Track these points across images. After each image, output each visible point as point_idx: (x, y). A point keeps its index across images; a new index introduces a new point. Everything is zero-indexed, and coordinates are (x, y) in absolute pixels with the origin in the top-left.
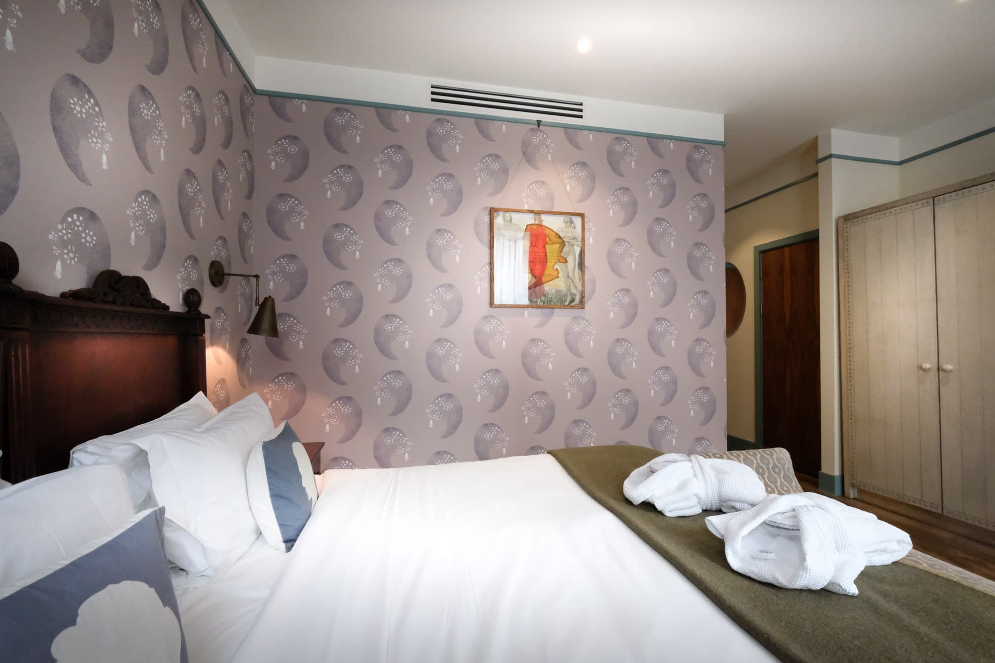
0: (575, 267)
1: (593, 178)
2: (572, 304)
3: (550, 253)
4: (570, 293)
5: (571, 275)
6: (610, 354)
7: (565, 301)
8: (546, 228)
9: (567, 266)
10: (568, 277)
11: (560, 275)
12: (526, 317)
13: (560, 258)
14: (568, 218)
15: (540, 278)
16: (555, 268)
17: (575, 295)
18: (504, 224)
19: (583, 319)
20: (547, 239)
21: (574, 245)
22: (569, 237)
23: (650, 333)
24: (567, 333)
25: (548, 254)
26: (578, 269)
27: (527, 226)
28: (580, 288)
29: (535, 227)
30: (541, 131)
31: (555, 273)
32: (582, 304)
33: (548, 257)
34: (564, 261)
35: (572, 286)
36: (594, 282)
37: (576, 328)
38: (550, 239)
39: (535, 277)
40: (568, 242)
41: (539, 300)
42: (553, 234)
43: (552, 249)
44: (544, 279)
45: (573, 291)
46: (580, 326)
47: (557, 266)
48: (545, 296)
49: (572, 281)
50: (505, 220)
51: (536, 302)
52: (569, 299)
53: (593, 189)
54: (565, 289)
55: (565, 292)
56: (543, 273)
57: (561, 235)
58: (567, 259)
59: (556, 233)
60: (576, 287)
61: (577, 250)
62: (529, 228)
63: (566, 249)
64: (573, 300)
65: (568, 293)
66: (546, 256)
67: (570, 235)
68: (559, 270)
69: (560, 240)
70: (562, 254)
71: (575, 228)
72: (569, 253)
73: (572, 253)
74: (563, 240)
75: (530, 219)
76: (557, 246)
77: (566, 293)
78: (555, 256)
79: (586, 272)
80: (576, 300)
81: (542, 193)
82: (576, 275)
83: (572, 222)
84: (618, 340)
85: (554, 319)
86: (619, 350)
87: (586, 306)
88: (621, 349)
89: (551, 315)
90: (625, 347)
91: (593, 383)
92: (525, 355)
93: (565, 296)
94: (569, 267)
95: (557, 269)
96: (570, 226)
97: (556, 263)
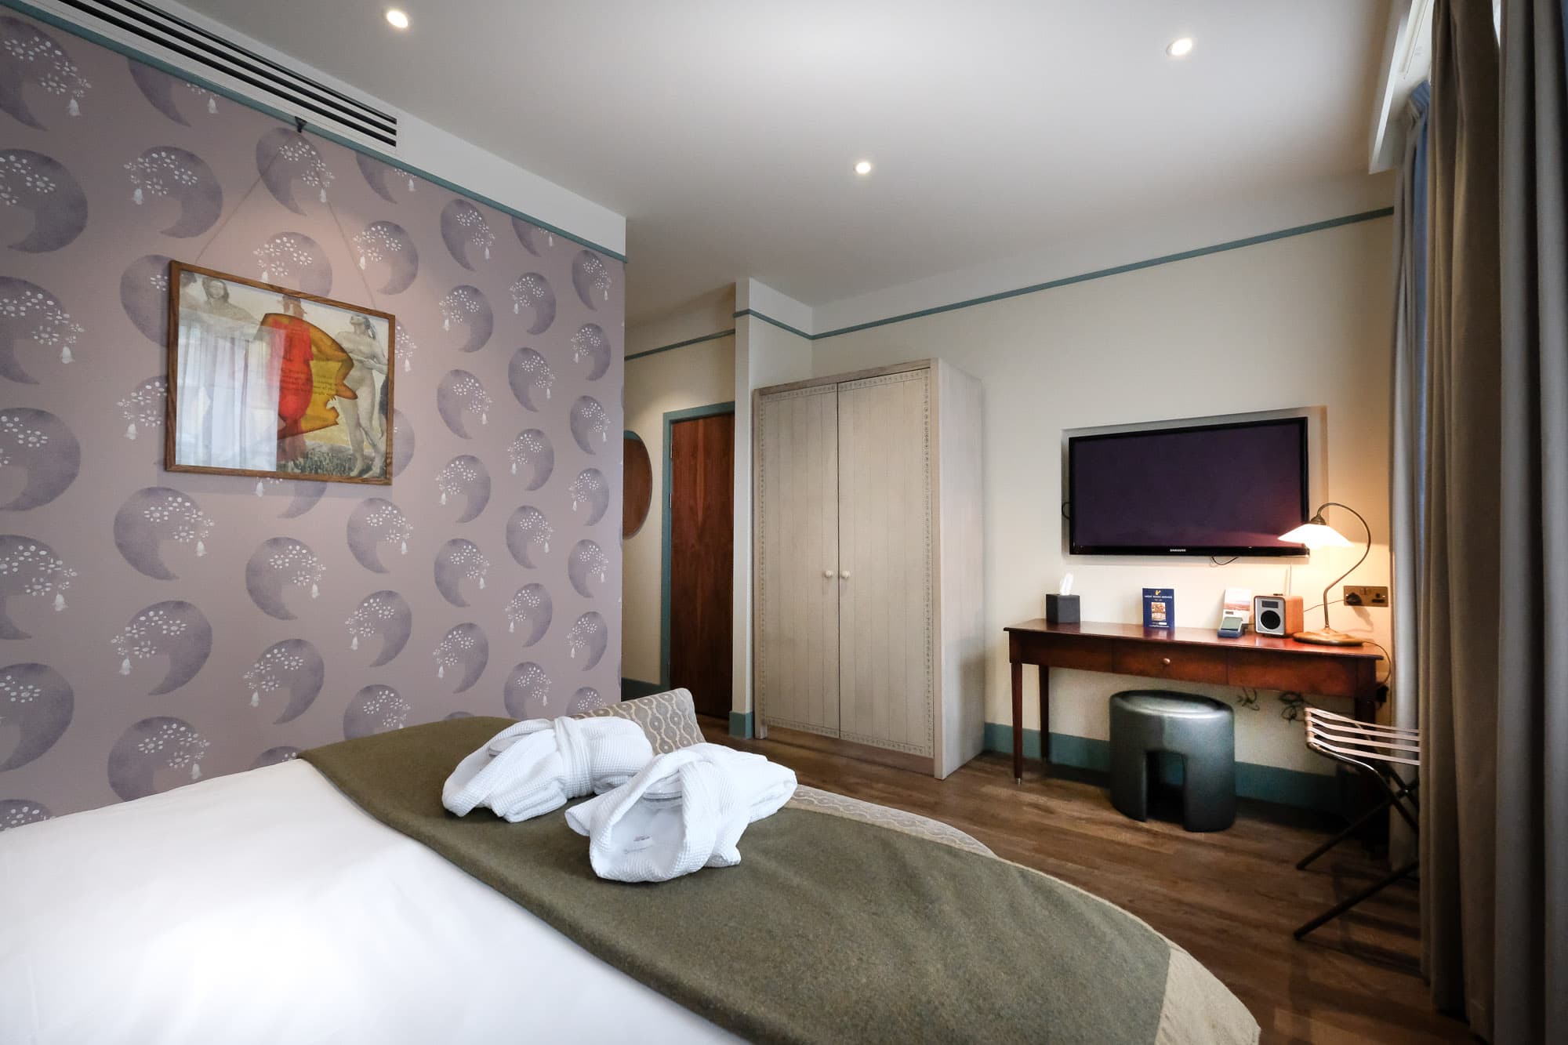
0: (372, 413)
1: (413, 258)
2: (365, 476)
3: (319, 376)
4: (363, 455)
5: (364, 422)
6: (440, 567)
7: (350, 469)
8: (312, 329)
9: (356, 406)
10: (359, 425)
11: (341, 419)
12: (260, 494)
13: (342, 388)
14: (360, 318)
15: (296, 422)
16: (329, 406)
17: (373, 459)
18: (208, 303)
19: (388, 504)
20: (314, 349)
21: (372, 369)
22: (362, 352)
23: (511, 531)
24: (353, 528)
25: (315, 378)
26: (379, 413)
27: (267, 315)
28: (382, 447)
29: (284, 321)
30: (305, 141)
31: (331, 416)
32: (385, 477)
33: (315, 384)
34: (350, 395)
35: (366, 444)
36: (410, 441)
37: (374, 520)
38: (320, 351)
39: (284, 421)
40: (361, 362)
41: (291, 464)
42: (329, 343)
43: (323, 370)
44: (305, 425)
45: (368, 450)
46: (380, 516)
47: (333, 403)
48: (305, 456)
49: (366, 434)
50: (209, 294)
52: (359, 466)
53: (413, 276)
54: (351, 447)
55: (351, 452)
56: (302, 412)
57: (345, 345)
58: (358, 393)
59: (334, 341)
60: (374, 446)
61: (379, 380)
62: (270, 320)
63: (354, 373)
64: (368, 469)
65: (358, 456)
66: (310, 380)
67: (364, 349)
68: (339, 410)
69: (342, 355)
70: (345, 382)
71: (374, 338)
72: (360, 381)
73: (368, 382)
74: (348, 356)
76: (334, 366)
77: (354, 455)
78: (331, 384)
79: (396, 420)
80: (374, 468)
81: (304, 258)
82: (376, 422)
83: (368, 326)
84: (454, 542)
85: (324, 501)
86: (457, 559)
87: (395, 480)
88: (460, 557)
89: (320, 493)
90: (467, 553)
91: (405, 618)
92: (256, 570)
93: (352, 460)
94: (360, 409)
95: (333, 408)
96: (364, 333)
97: (333, 397)
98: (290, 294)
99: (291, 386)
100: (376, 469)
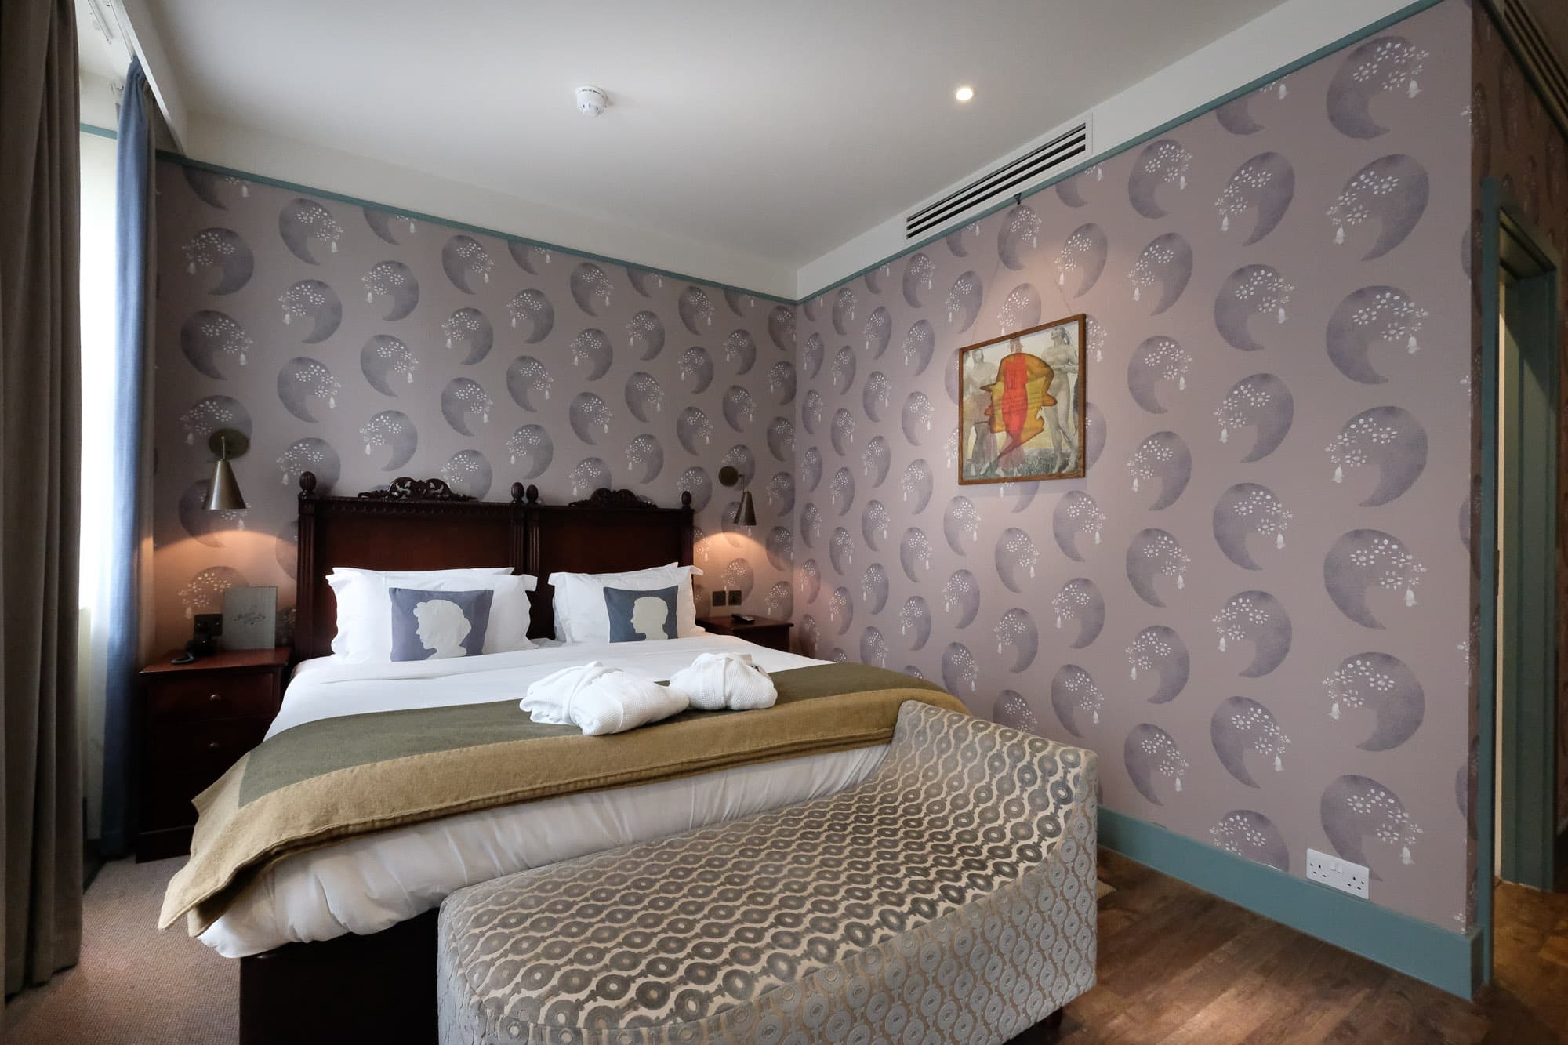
0: (1068, 409)
1: (1102, 245)
2: (1063, 472)
3: (1032, 394)
4: (1061, 453)
5: (1062, 423)
6: (1132, 559)
7: (1053, 467)
8: (1027, 357)
9: (1056, 411)
10: (1058, 427)
11: (1046, 426)
12: (1002, 496)
13: (1046, 399)
14: (1056, 331)
15: (1019, 436)
16: (1038, 417)
17: (1069, 456)
18: (976, 366)
19: (1083, 495)
20: (1028, 373)
21: (1067, 372)
22: (1059, 360)
24: (1058, 519)
25: (1029, 397)
26: (1073, 410)
27: (1002, 360)
28: (1076, 442)
29: (1012, 359)
30: (1023, 208)
31: (1038, 424)
32: (1081, 471)
33: (1029, 402)
34: (1051, 402)
35: (1063, 442)
36: (1102, 429)
37: (1073, 511)
38: (1032, 373)
39: (1011, 435)
40: (1059, 370)
41: (1016, 470)
42: (1037, 363)
43: (1034, 387)
44: (1023, 437)
45: (1066, 448)
46: (1077, 507)
47: (1041, 413)
48: (1024, 462)
49: (1064, 433)
50: (975, 361)
51: (1013, 472)
52: (1059, 463)
53: (1103, 264)
54: (1053, 448)
55: (1053, 452)
56: (1021, 428)
57: (1048, 360)
58: (1057, 399)
59: (1040, 360)
60: (1070, 443)
62: (1004, 362)
63: (1055, 381)
64: (1065, 465)
65: (1058, 454)
66: (1026, 399)
67: (1062, 357)
68: (1044, 418)
69: (1046, 369)
70: (1049, 392)
71: (1068, 343)
72: (1059, 388)
73: (1065, 386)
74: (1051, 368)
75: (1004, 350)
76: (1041, 381)
77: (1054, 454)
78: (1038, 397)
79: (1090, 413)
80: (1069, 463)
81: (1023, 303)
82: (1071, 421)
83: (1064, 334)
84: (1148, 532)
85: (1038, 497)
86: (1150, 551)
87: (1089, 472)
88: (1154, 549)
89: (1035, 491)
90: (1163, 545)
91: (1099, 608)
92: (999, 552)
93: (1053, 459)
94: (1059, 412)
95: (1041, 418)
96: (1061, 343)
97: (1040, 408)
98: (1014, 336)
99: (1016, 409)
100: (1071, 465)
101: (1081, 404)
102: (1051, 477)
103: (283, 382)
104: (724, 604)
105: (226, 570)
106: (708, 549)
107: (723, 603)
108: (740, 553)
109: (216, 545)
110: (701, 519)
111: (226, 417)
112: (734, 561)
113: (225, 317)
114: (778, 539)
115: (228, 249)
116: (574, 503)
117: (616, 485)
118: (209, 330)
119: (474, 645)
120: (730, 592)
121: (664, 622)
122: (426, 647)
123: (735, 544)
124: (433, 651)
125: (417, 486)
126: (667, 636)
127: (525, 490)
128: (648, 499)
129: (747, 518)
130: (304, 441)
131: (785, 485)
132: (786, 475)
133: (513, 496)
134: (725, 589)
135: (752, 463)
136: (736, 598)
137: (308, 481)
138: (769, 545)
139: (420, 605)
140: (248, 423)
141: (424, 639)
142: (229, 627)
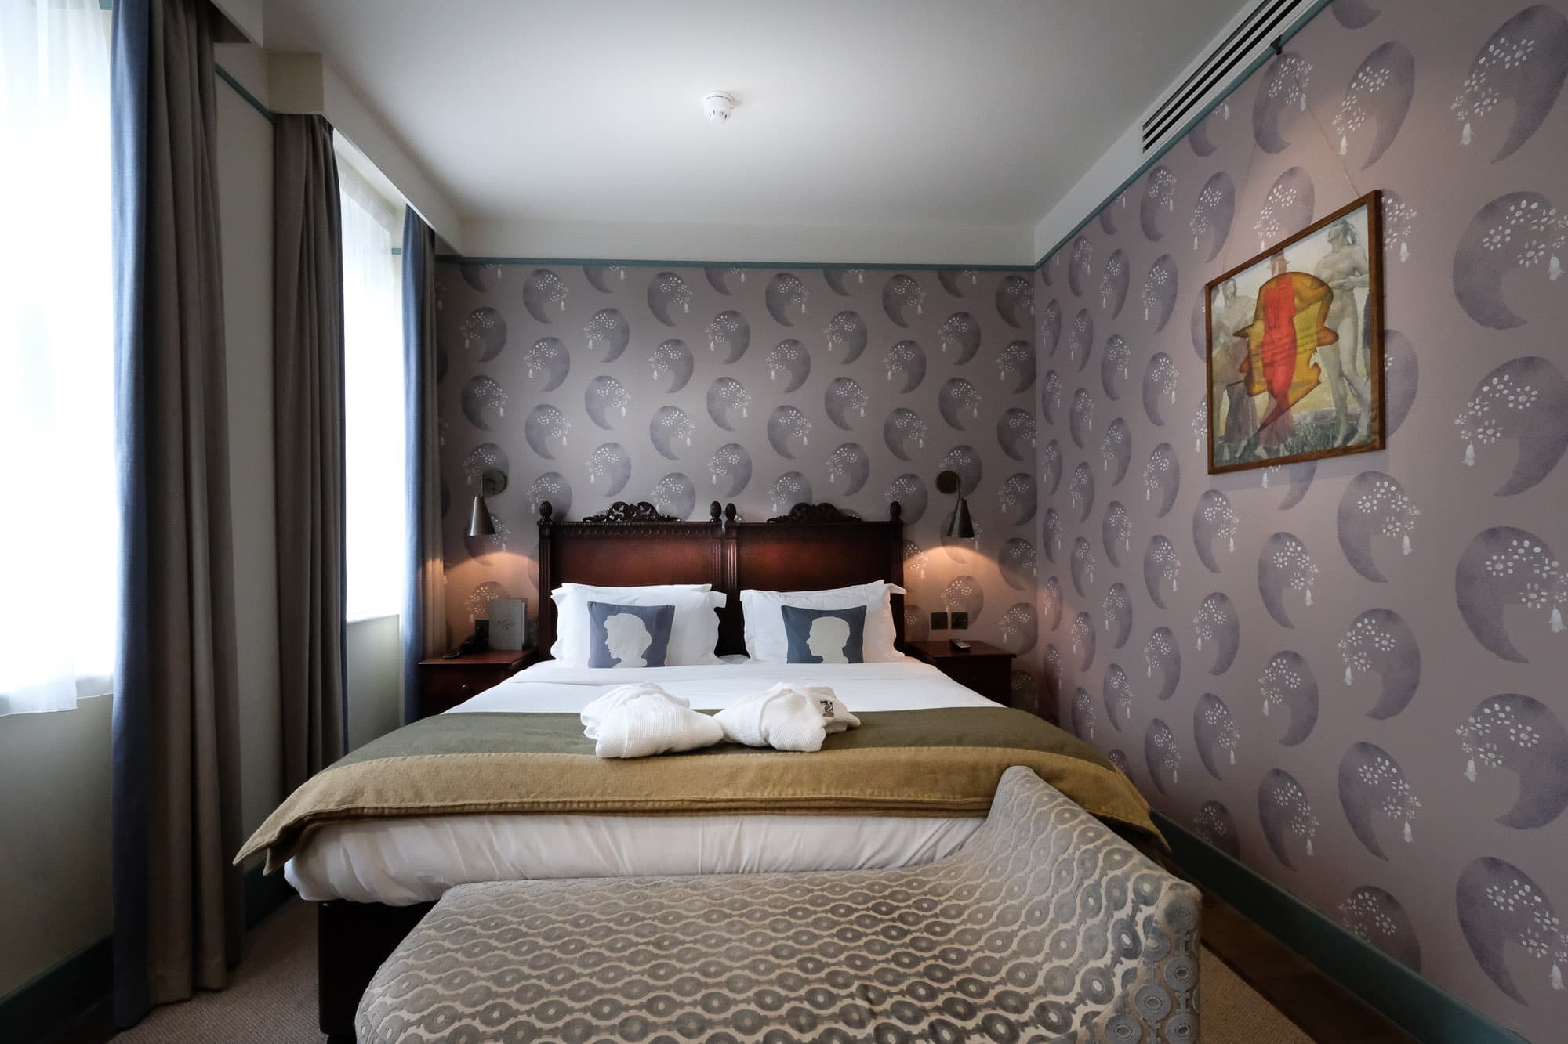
0: (1356, 345)
3: (1302, 331)
4: (1347, 415)
5: (1346, 368)
7: (1334, 438)
8: (1294, 278)
10: (1341, 375)
11: (1324, 376)
12: (1265, 485)
13: (1322, 335)
14: (1336, 227)
15: (1285, 396)
16: (1312, 363)
17: (1357, 417)
19: (1382, 477)
20: (1297, 301)
21: (1352, 289)
22: (1341, 273)
24: (1345, 516)
25: (1298, 337)
27: (1261, 288)
28: (1368, 395)
29: (1273, 285)
30: (1286, 57)
31: (1312, 376)
32: (1379, 439)
33: (1298, 343)
34: (1330, 338)
35: (1350, 397)
36: (1411, 369)
37: (1367, 504)
38: (1301, 300)
39: (1276, 398)
40: (1341, 286)
41: (1283, 447)
42: (1308, 282)
43: (1304, 321)
44: (1291, 396)
45: (1353, 406)
46: (1374, 497)
47: (1317, 358)
48: (1293, 434)
49: (1350, 384)
50: (1226, 298)
51: (1278, 450)
52: (1343, 430)
53: (1408, 100)
54: (1334, 408)
55: (1334, 414)
56: (1288, 383)
57: (1324, 275)
58: (1339, 332)
59: (1313, 277)
60: (1359, 397)
61: (1361, 296)
62: (1263, 293)
63: (1335, 307)
64: (1353, 431)
65: (1342, 418)
66: (1294, 341)
67: (1344, 265)
68: (1321, 365)
69: (1321, 290)
70: (1326, 325)
71: (1354, 241)
72: (1341, 315)
73: (1350, 309)
74: (1328, 287)
75: (1263, 273)
76: (1315, 308)
77: (1336, 418)
78: (1312, 335)
79: (1391, 347)
80: (1360, 430)
81: (1289, 198)
83: (1347, 230)
84: (1493, 533)
85: (1317, 485)
86: (1498, 566)
87: (1391, 440)
88: (1504, 562)
89: (1310, 476)
90: (1522, 555)
91: (1411, 657)
92: (1264, 569)
93: (1334, 426)
94: (1342, 353)
95: (1316, 365)
96: (1342, 245)
97: (1314, 350)
98: (1276, 251)
99: (1280, 356)
100: (1363, 431)
101: (1377, 335)
102: (1332, 453)
103: (529, 427)
104: (946, 627)
105: (495, 584)
106: (924, 565)
107: (944, 626)
108: (965, 569)
109: (488, 564)
110: (913, 533)
111: (491, 460)
112: (959, 579)
113: (488, 379)
114: (1015, 553)
115: (489, 323)
116: (772, 519)
117: (816, 500)
118: (480, 391)
119: (656, 657)
120: (953, 615)
121: (845, 645)
122: (614, 656)
123: (956, 559)
124: (618, 660)
125: (629, 509)
126: (847, 660)
127: (723, 509)
128: (853, 512)
129: (963, 530)
130: (545, 476)
131: (1024, 488)
132: (1024, 476)
133: (712, 514)
134: (947, 610)
135: (977, 466)
136: (960, 621)
137: (546, 509)
138: (1003, 560)
139: (610, 618)
140: (506, 464)
141: (611, 649)
142: (493, 630)
